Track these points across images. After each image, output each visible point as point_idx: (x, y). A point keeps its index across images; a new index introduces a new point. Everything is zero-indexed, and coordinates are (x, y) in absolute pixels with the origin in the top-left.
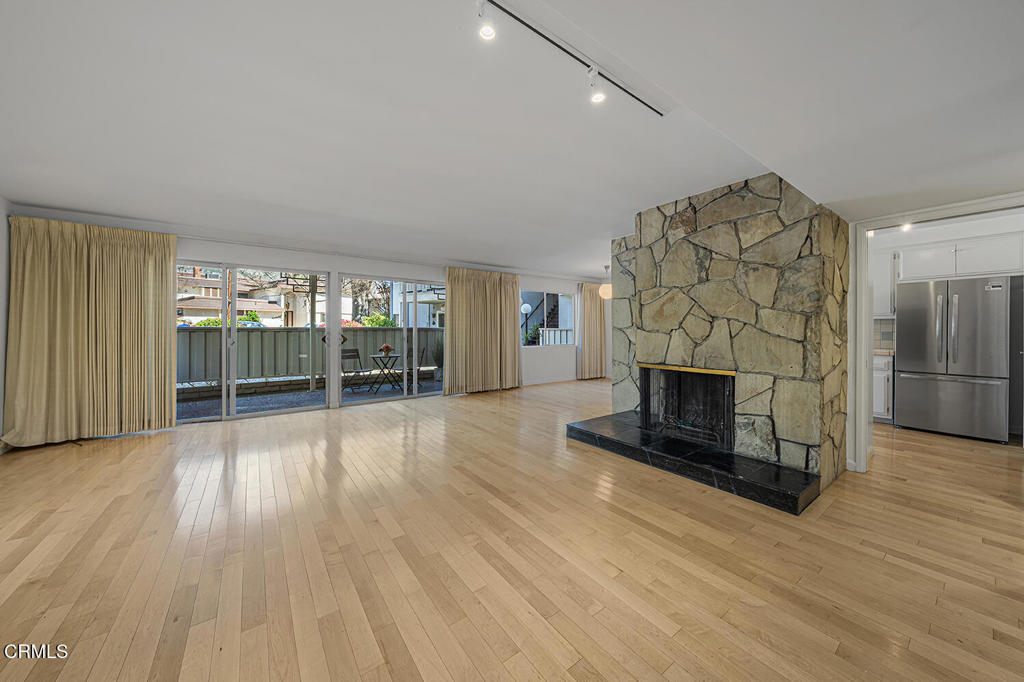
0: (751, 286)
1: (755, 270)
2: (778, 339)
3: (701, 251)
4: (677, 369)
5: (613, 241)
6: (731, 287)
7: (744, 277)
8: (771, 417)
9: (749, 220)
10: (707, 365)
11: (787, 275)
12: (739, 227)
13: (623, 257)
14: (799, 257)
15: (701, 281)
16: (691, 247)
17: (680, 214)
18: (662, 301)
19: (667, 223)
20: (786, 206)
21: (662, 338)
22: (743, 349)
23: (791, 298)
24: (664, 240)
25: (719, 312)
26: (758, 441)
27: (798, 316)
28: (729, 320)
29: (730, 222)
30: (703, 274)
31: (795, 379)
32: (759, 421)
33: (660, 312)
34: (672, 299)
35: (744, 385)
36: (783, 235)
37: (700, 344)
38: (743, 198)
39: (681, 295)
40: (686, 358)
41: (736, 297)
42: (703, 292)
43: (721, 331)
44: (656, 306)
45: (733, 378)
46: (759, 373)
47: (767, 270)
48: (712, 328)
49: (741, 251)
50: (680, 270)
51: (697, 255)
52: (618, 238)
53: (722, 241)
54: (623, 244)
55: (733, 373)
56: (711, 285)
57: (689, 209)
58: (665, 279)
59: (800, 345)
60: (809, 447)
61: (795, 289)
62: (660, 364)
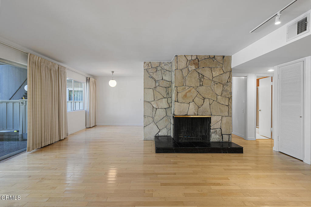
0: (215, 89)
1: (217, 84)
2: (222, 105)
3: (201, 75)
4: (192, 116)
5: (145, 63)
6: (210, 89)
7: (213, 86)
8: (220, 128)
9: (215, 68)
10: (203, 115)
11: (225, 86)
12: (212, 70)
13: (150, 71)
14: (227, 82)
15: (200, 85)
16: (197, 73)
17: (193, 60)
18: (186, 91)
19: (188, 62)
20: (224, 66)
21: (186, 105)
22: (213, 108)
23: (226, 93)
24: (187, 69)
25: (206, 96)
26: (218, 136)
27: (227, 99)
28: (209, 99)
29: (209, 67)
30: (201, 83)
31: (226, 116)
32: (218, 130)
33: (185, 96)
34: (190, 91)
35: (213, 119)
36: (224, 75)
37: (200, 107)
38: (214, 61)
39: (193, 90)
40: (195, 113)
41: (211, 92)
42: (201, 89)
43: (207, 102)
44: (184, 93)
45: (210, 118)
46: (218, 115)
47: (220, 84)
48: (204, 102)
49: (213, 77)
50: (193, 81)
51: (199, 76)
52: (148, 62)
53: (207, 73)
54: (150, 65)
55: (210, 116)
56: (203, 88)
57: (197, 59)
58: (187, 83)
59: (228, 107)
60: (229, 135)
61: (226, 91)
62: (185, 115)
